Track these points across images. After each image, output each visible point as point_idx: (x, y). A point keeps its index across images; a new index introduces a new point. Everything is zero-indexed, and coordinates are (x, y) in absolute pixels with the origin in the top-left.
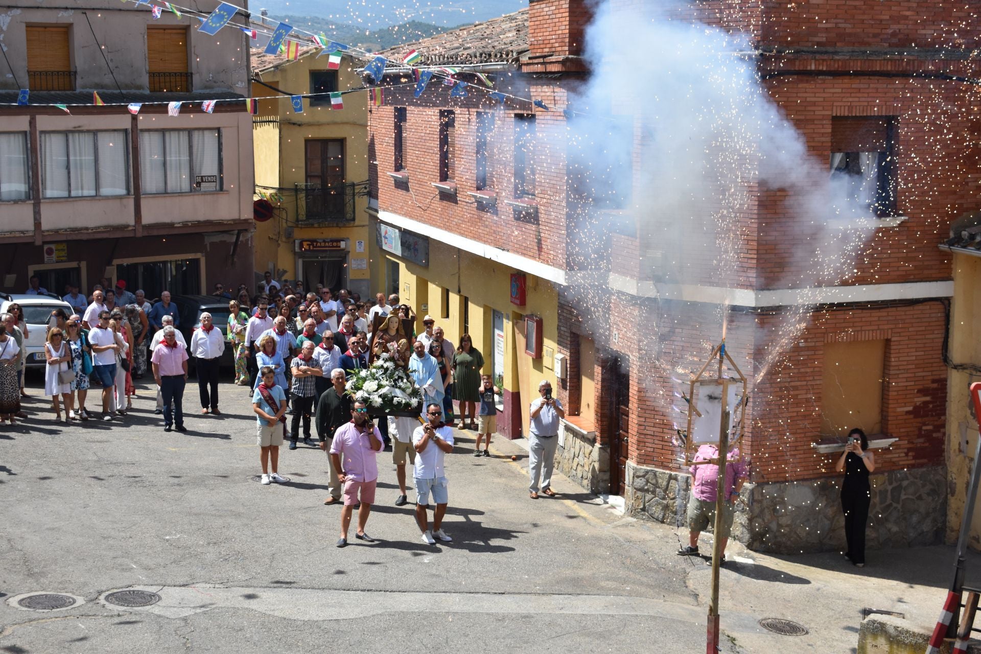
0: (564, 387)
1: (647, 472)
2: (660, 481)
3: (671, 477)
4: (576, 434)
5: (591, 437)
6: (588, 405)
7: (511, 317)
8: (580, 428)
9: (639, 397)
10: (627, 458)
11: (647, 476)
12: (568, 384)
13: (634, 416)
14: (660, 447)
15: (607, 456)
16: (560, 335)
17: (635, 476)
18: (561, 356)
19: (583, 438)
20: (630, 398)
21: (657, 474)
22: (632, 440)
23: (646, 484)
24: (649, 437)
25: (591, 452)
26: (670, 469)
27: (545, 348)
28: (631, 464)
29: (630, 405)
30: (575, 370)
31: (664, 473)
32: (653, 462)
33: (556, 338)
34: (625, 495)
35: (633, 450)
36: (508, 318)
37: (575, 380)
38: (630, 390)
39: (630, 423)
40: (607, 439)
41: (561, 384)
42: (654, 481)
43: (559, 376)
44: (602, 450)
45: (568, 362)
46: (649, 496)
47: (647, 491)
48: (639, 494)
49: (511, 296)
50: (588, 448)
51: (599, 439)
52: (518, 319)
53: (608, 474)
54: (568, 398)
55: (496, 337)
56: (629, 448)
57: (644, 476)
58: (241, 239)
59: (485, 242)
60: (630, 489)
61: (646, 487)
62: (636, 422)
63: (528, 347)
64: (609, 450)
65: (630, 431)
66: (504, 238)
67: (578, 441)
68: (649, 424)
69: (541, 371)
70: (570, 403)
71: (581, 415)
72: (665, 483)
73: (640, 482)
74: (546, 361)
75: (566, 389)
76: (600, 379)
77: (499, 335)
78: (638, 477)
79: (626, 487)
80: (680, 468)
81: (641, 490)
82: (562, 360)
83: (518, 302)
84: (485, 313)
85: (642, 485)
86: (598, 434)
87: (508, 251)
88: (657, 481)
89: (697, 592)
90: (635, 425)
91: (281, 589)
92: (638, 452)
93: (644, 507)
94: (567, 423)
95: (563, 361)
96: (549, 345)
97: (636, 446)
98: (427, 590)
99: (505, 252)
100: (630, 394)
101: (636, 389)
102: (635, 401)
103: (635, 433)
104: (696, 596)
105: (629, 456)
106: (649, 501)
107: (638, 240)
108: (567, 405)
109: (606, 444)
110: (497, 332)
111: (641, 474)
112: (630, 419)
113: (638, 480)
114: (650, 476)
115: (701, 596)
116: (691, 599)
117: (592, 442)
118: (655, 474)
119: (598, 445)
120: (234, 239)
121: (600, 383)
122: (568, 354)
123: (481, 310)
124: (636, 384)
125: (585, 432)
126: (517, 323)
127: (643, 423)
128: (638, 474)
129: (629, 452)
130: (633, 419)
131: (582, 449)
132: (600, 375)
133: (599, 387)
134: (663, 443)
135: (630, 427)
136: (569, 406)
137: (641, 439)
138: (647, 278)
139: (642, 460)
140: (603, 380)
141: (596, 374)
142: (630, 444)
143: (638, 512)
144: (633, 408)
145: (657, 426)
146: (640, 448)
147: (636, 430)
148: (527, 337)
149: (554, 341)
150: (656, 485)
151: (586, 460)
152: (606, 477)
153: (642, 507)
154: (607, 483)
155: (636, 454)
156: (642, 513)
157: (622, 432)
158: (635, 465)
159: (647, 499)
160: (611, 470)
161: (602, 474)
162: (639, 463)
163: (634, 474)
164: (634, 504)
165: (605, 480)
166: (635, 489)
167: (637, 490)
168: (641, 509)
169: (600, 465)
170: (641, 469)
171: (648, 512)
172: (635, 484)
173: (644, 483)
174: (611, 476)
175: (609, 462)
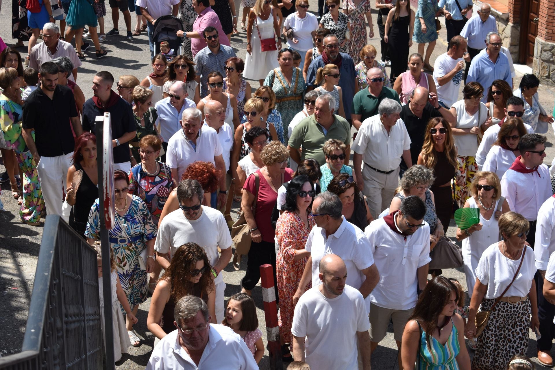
1: (553, 47)
5: (504, 17)
8: (496, 10)
10: (536, 35)
11: (553, 51)
15: (518, 33)
17: (543, 50)
22: (542, 20)
23: (552, 57)
25: (504, 29)
28: (540, 40)
34: (533, 65)
35: (542, 29)
39: (541, 7)
40: (519, 19)
44: (513, 28)
46: (553, 67)
47: (553, 62)
48: (545, 64)
50: (502, 26)
51: (511, 19)
53: (518, 47)
56: (539, 27)
57: (550, 50)
60: (538, 60)
61: (551, 59)
62: (546, 6)
64: (519, 29)
65: (540, 13)
73: (546, 55)
78: (545, 51)
79: (534, 59)
81: (548, 61)
85: (548, 58)
86: (511, 15)
90: (545, 9)
92: (547, 30)
93: (549, 75)
97: (545, 26)
103: (545, 15)
105: (539, 34)
106: (553, 70)
109: (518, 23)
111: (548, 48)
112: (541, 4)
113: (545, 53)
117: (506, 21)
119: (510, 24)
125: (500, 13)
127: (552, 7)
128: (546, 48)
129: (539, 30)
130: (544, 3)
135: (540, 10)
137: (549, 20)
139: (550, 37)
142: (540, 24)
143: (544, 79)
146: (548, 27)
147: (546, 12)
152: (516, 50)
153: (547, 75)
154: (516, 54)
155: (544, 32)
156: (547, 79)
157: (532, 14)
158: (543, 41)
159: (552, 69)
160: (520, 45)
161: (513, 47)
162: (546, 39)
163: (542, 48)
164: (540, 73)
165: (515, 53)
166: (542, 60)
167: (544, 61)
168: (546, 76)
169: (512, 40)
170: (548, 44)
171: (552, 79)
172: (542, 56)
173: (550, 56)
174: (520, 49)
175: (519, 38)
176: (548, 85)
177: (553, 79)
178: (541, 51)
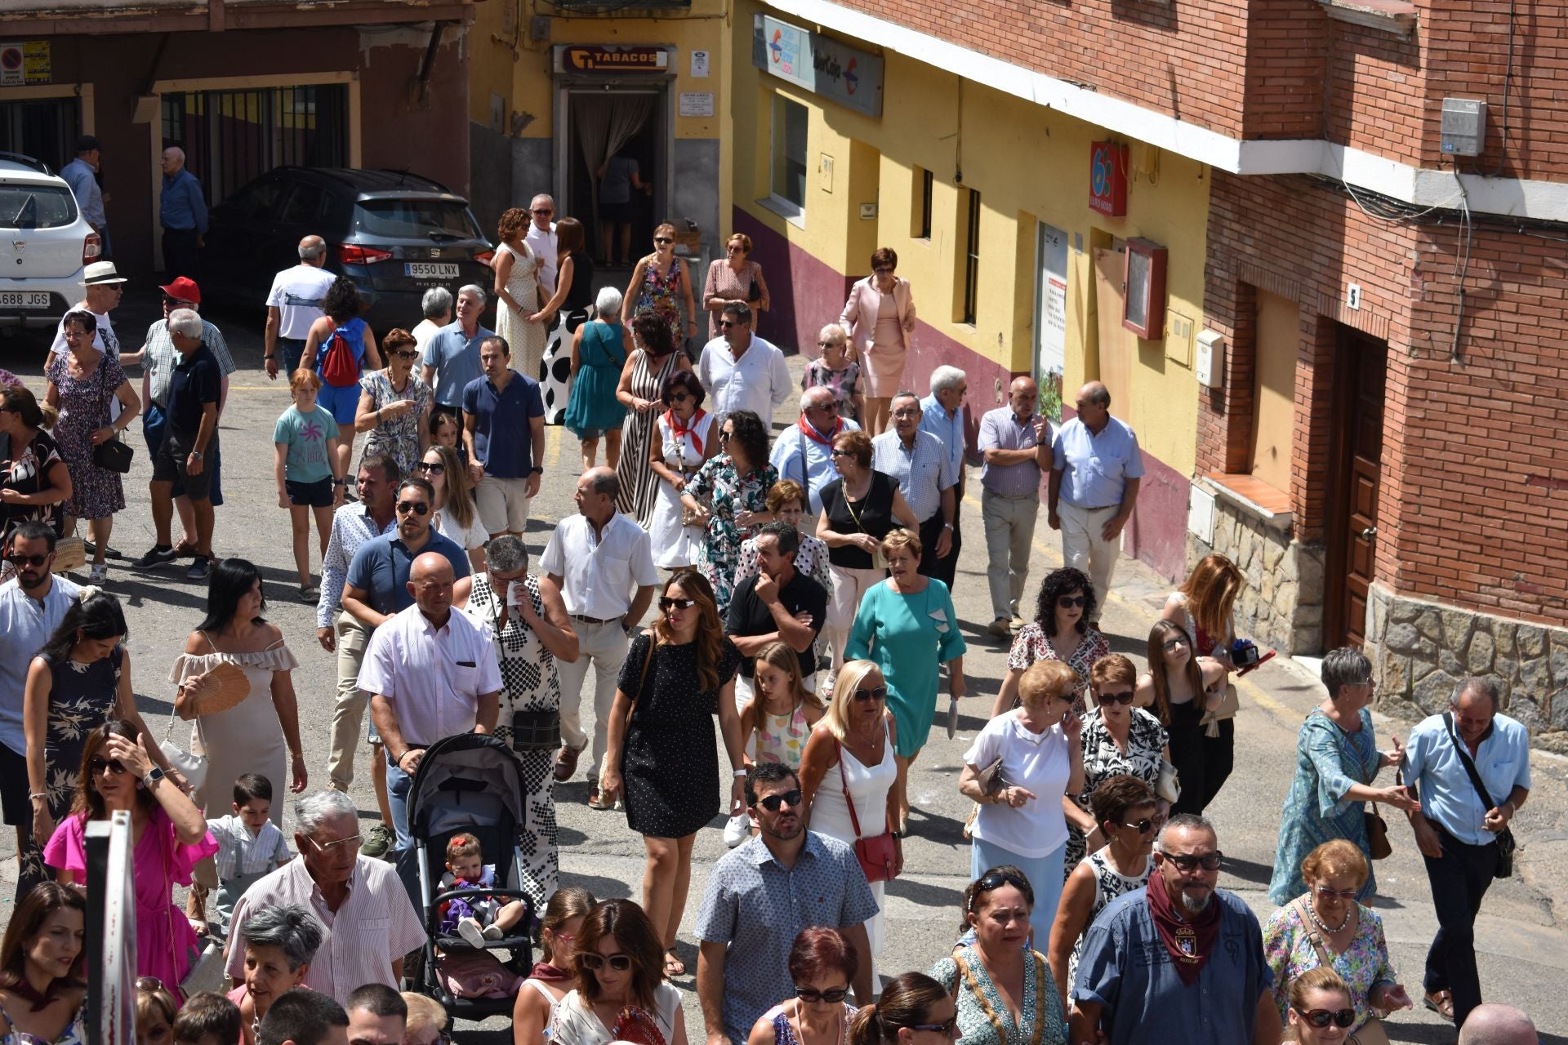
0: (1217, 408)
1: (1419, 611)
2: (1449, 632)
3: (1476, 625)
4: (1243, 516)
5: (1280, 524)
6: (1274, 451)
7: (1087, 242)
8: (1257, 503)
9: (1407, 438)
10: (1369, 576)
11: (1419, 621)
12: (1228, 401)
13: (1393, 482)
14: (1455, 554)
15: (1318, 569)
16: (1211, 287)
17: (1390, 619)
18: (1211, 336)
19: (1262, 526)
20: (1385, 440)
21: (1445, 615)
22: (1387, 534)
23: (1417, 639)
24: (1425, 530)
25: (1281, 558)
26: (1475, 604)
27: (1171, 317)
28: (1381, 592)
29: (1384, 457)
30: (1245, 368)
31: (1462, 615)
32: (1434, 589)
33: (1201, 294)
35: (1387, 559)
36: (1079, 246)
37: (1243, 393)
38: (1386, 422)
39: (1382, 497)
40: (1321, 531)
41: (1208, 400)
42: (1435, 633)
43: (1207, 381)
44: (1306, 557)
45: (1230, 350)
46: (1420, 667)
47: (1419, 654)
48: (1398, 659)
49: (1092, 194)
50: (1273, 549)
51: (1300, 529)
52: (1102, 245)
53: (1319, 610)
54: (1225, 434)
55: (1046, 286)
56: (1378, 553)
57: (1411, 620)
58: (442, 41)
59: (1036, 67)
60: (1377, 648)
61: (1415, 646)
62: (1398, 494)
63: (1129, 312)
64: (1322, 557)
65: (1380, 515)
66: (1086, 59)
67: (1248, 533)
68: (1431, 501)
69: (1161, 369)
70: (1230, 444)
71: (1255, 472)
72: (1461, 638)
73: (1401, 634)
74: (1174, 345)
75: (1222, 413)
76: (1309, 393)
77: (1053, 282)
78: (1398, 621)
79: (1367, 643)
80: (1498, 604)
81: (1405, 651)
82: (1214, 345)
83: (1108, 207)
84: (1021, 231)
85: (1406, 641)
86: (1298, 518)
87: (1094, 89)
88: (1442, 632)
89: (1547, 893)
90: (1394, 502)
91: (608, 858)
92: (1400, 563)
93: (1410, 690)
94: (1224, 489)
95: (1219, 347)
96: (1182, 311)
97: (1394, 551)
98: (936, 869)
99: (1086, 92)
100: (1386, 431)
101: (1403, 419)
102: (1398, 446)
103: (1394, 521)
104: (1547, 902)
105: (1377, 572)
106: (1422, 677)
107: (1423, 73)
108: (1224, 449)
109: (1317, 542)
110: (1047, 275)
111: (1406, 615)
112: (1383, 488)
113: (1396, 629)
114: (1426, 620)
115: (1557, 902)
116: (1535, 910)
117: (1284, 535)
118: (1438, 615)
119: (1296, 544)
120: (426, 41)
121: (1309, 402)
122: (1231, 332)
123: (1013, 225)
124: (1401, 408)
125: (1268, 514)
126: (1101, 255)
127: (1414, 499)
128: (1398, 614)
129: (1378, 562)
130: (1391, 488)
131: (1259, 551)
132: (1310, 384)
133: (1307, 410)
134: (1461, 546)
135: (1381, 505)
136: (1229, 453)
137: (1407, 536)
138: (1439, 165)
139: (1410, 582)
140: (1317, 395)
141: (1299, 380)
142: (1380, 544)
143: (1395, 702)
144: (1392, 463)
145: (1448, 505)
146: (1404, 555)
147: (1397, 513)
148: (1128, 292)
149: (1195, 303)
150: (1440, 642)
151: (1267, 576)
152: (1315, 616)
153: (1403, 689)
154: (1316, 631)
155: (1393, 568)
156: (1405, 703)
157: (1357, 517)
158: (1392, 594)
159: (1416, 672)
160: (1325, 602)
161: (1304, 611)
162: (1400, 589)
163: (1387, 614)
164: (1385, 683)
165: (1312, 626)
166: (1389, 647)
167: (1395, 650)
168: (1401, 694)
169: (1301, 589)
170: (1406, 603)
171: (1417, 703)
172: (1389, 636)
173: (1412, 636)
174: (1324, 614)
175: (1321, 583)
176: (1407, 718)
177: (1422, 703)
178: (1387, 622)
